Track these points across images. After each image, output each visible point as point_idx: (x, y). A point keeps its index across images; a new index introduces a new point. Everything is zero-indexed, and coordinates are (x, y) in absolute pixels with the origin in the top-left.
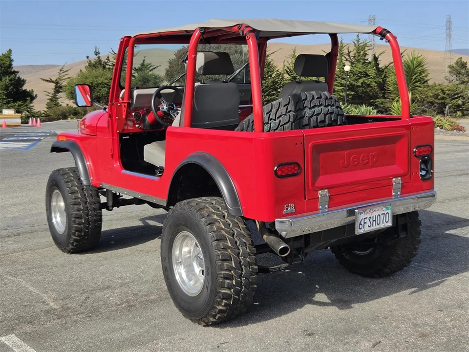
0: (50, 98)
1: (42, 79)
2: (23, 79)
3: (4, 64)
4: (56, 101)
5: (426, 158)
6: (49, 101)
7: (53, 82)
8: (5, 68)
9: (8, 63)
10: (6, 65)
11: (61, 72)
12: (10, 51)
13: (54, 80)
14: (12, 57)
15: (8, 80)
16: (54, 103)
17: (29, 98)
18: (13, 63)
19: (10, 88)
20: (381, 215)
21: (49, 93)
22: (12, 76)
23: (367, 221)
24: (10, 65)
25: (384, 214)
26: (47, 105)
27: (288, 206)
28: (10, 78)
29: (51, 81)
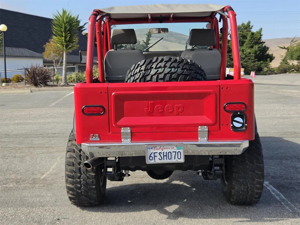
0: (283, 59)
1: (278, 47)
2: (268, 47)
3: (256, 37)
4: (286, 61)
5: (239, 113)
6: (282, 61)
7: (286, 49)
8: (256, 40)
9: (259, 37)
10: (257, 38)
11: (292, 42)
12: (261, 29)
13: (286, 47)
14: (262, 33)
15: (257, 48)
16: (285, 62)
17: (269, 59)
18: (262, 37)
19: (258, 53)
20: (172, 152)
21: (282, 56)
22: (260, 45)
23: (157, 155)
24: (260, 38)
25: (176, 152)
26: (280, 64)
27: (94, 135)
28: (259, 46)
29: (284, 48)
